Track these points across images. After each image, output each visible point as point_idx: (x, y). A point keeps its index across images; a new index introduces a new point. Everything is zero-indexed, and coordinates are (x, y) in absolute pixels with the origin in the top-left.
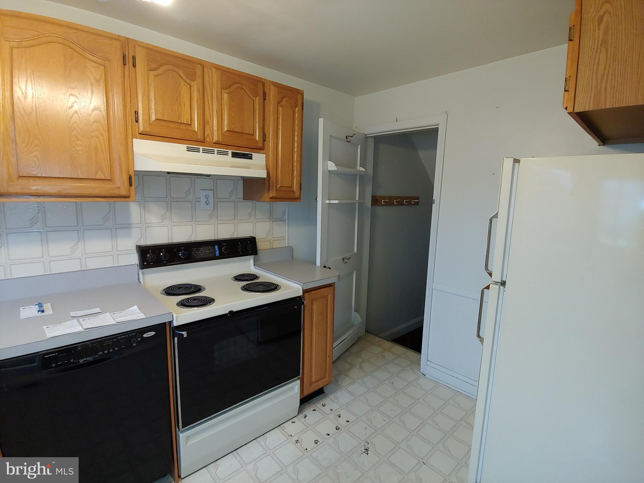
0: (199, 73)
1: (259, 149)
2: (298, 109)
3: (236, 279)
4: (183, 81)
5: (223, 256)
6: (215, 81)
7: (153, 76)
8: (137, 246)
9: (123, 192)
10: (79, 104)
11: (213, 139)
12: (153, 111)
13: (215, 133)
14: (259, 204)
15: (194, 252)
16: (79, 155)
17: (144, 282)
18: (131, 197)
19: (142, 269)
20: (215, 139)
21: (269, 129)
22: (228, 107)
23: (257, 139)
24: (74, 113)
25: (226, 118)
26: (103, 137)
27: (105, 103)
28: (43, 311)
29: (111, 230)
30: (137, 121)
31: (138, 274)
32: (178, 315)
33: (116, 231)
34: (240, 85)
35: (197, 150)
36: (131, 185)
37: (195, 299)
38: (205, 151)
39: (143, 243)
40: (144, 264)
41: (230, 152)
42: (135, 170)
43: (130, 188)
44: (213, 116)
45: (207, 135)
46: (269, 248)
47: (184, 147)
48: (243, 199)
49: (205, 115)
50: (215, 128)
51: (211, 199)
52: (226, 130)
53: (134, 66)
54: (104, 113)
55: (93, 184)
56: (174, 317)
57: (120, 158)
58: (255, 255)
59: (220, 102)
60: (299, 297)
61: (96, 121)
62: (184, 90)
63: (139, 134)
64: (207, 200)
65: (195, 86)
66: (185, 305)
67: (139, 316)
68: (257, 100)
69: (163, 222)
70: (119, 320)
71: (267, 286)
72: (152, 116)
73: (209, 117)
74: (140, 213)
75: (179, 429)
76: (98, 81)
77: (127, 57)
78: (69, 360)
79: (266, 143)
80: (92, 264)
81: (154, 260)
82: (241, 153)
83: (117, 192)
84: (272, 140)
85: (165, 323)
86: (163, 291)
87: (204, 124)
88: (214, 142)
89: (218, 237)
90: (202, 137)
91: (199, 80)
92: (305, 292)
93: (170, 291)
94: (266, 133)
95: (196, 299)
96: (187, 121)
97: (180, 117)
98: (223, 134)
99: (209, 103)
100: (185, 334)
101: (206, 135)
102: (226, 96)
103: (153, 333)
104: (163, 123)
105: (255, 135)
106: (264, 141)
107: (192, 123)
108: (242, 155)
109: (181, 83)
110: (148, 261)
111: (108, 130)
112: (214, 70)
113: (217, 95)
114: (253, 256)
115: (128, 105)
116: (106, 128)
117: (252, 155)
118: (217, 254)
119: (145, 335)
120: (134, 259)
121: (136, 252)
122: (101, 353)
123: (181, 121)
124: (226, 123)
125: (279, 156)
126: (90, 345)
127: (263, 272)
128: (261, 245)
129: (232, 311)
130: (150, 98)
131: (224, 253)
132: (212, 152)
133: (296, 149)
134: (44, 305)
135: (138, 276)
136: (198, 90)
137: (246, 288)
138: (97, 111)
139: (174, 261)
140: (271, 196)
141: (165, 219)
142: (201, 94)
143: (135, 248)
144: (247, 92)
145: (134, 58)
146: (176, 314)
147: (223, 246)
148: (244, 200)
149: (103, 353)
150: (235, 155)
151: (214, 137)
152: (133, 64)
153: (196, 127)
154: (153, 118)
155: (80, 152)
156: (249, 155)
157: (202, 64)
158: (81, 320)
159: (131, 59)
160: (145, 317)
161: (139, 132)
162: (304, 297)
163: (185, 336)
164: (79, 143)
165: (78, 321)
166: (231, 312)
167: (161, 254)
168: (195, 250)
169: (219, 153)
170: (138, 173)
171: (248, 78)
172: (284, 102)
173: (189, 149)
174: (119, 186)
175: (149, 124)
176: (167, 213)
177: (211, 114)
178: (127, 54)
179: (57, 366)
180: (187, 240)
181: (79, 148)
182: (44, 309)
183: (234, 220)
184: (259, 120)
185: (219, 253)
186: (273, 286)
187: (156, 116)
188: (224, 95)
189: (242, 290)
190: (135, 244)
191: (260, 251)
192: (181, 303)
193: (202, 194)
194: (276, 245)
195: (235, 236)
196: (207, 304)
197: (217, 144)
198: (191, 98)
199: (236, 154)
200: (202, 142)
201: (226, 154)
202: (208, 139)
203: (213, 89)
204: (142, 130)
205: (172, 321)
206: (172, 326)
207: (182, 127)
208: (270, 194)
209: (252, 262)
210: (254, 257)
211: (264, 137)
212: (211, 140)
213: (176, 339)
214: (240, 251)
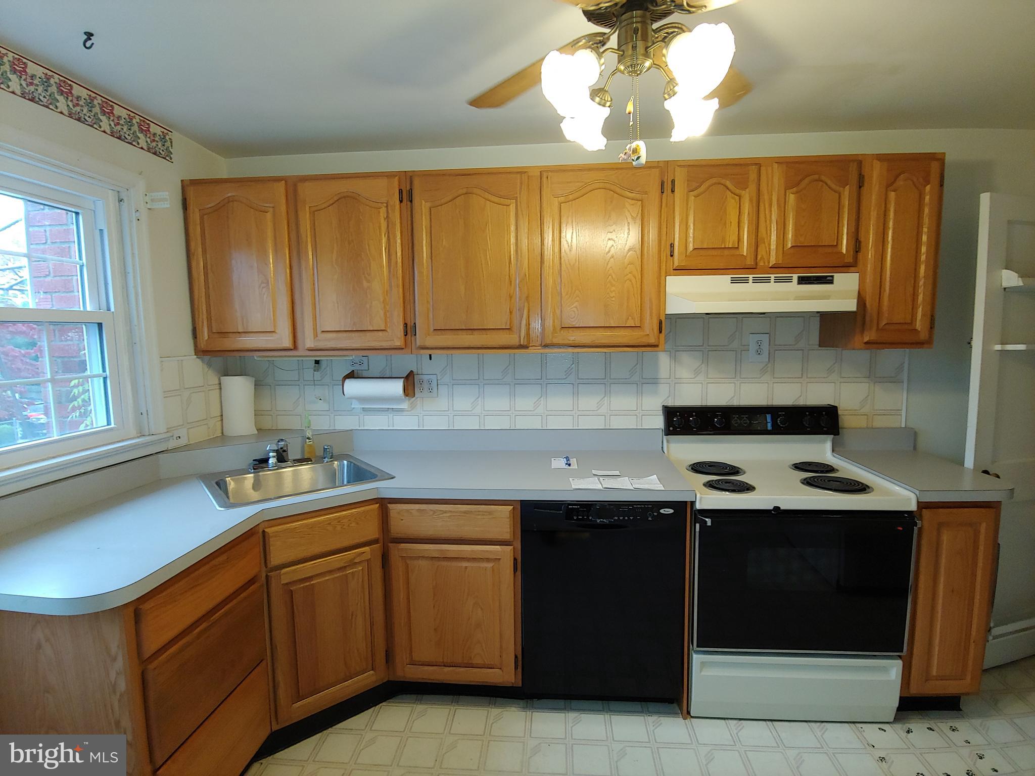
0: (753, 176)
1: (845, 267)
2: (930, 189)
3: (796, 467)
4: (730, 193)
5: (777, 430)
6: (776, 181)
7: (693, 198)
8: (663, 406)
9: (652, 341)
10: (615, 248)
11: (769, 263)
12: (691, 240)
13: (773, 253)
14: (846, 353)
15: (735, 421)
16: (613, 302)
17: (668, 452)
18: (660, 346)
19: (667, 435)
20: (773, 261)
21: (868, 232)
22: (795, 214)
23: (844, 251)
24: (610, 258)
25: (790, 229)
26: (636, 279)
27: (640, 243)
28: (569, 465)
29: (637, 385)
30: (672, 256)
31: (662, 442)
32: (703, 496)
33: (642, 386)
34: (816, 177)
35: (746, 281)
36: (661, 332)
37: (727, 482)
38: (756, 281)
39: (670, 403)
40: (669, 430)
41: (795, 277)
42: (666, 313)
43: (659, 336)
44: (771, 229)
45: (761, 258)
46: (865, 426)
47: (727, 278)
48: (818, 346)
49: (759, 230)
50: (773, 247)
51: (765, 347)
52: (790, 246)
53: (673, 191)
54: (639, 252)
55: (622, 332)
56: (697, 497)
57: (650, 300)
58: (834, 435)
59: (783, 209)
60: (910, 513)
61: (630, 263)
62: (732, 203)
63: (674, 270)
64: (758, 348)
65: (746, 195)
66: (713, 486)
67: (657, 487)
68: (846, 193)
69: (697, 378)
70: (637, 486)
71: (847, 483)
72: (689, 245)
73: (764, 233)
74: (670, 364)
75: (693, 646)
76: (634, 219)
77: (665, 184)
78: (588, 517)
79: (860, 255)
80: (617, 423)
81: (681, 426)
82: (814, 277)
83: (645, 341)
84: (873, 249)
85: (686, 502)
86: (689, 466)
87: (756, 242)
88: (770, 265)
89: (772, 403)
90: (753, 261)
91: (752, 187)
92: (922, 505)
93: (698, 468)
94: (862, 239)
95: (730, 483)
96: (733, 244)
97: (724, 241)
98: (785, 252)
99: (765, 214)
100: (709, 522)
101: (758, 259)
102: (792, 198)
103: (671, 511)
104: (702, 252)
105: (840, 246)
106: (857, 252)
107: (740, 245)
108: (815, 279)
109: (728, 196)
110: (674, 425)
111: (641, 270)
112: (776, 166)
113: (778, 200)
114: (832, 436)
115: (664, 238)
116: (639, 269)
117: (832, 277)
118: (769, 427)
119: (662, 511)
120: (659, 422)
121: (662, 414)
122: (616, 518)
123: (725, 246)
124: (790, 236)
125: (886, 274)
126: (608, 507)
127: (846, 464)
128: (846, 420)
129: (779, 508)
130: (689, 224)
131: (779, 425)
132: (767, 280)
133: (923, 258)
134: (571, 460)
135: (662, 444)
136: (751, 200)
137: (810, 481)
138: (632, 252)
139: (706, 430)
140: (866, 339)
141: (699, 373)
142: (754, 205)
143: (661, 409)
144: (829, 182)
145: (673, 182)
146: (701, 494)
147: (780, 415)
148: (820, 346)
149: (619, 518)
150: (802, 281)
151: (771, 259)
152: (672, 190)
153: (745, 249)
154: (691, 248)
155: (613, 299)
156: (828, 278)
157: (758, 164)
158: (601, 479)
159: (670, 183)
160: (663, 489)
161: (674, 268)
162: (921, 515)
163: (709, 523)
164: (613, 288)
165: (599, 479)
166: (777, 509)
167: (691, 419)
168: (736, 419)
169: (777, 280)
170: (670, 317)
171: (831, 162)
172: (900, 182)
173: (734, 281)
174: (648, 333)
175: (686, 257)
176: (703, 365)
177: (768, 228)
178: (665, 181)
179: (578, 519)
180: (727, 403)
181: (613, 294)
182: (571, 463)
183: (801, 378)
184: (848, 221)
185: (772, 426)
186: (858, 485)
187: (694, 246)
188: (789, 197)
189: (803, 483)
190: (662, 403)
191: (844, 430)
192: (709, 483)
193: (752, 340)
194: (879, 422)
195: (802, 402)
196: (744, 491)
197: (776, 268)
198: (740, 213)
199: (806, 279)
200: (752, 269)
201: (789, 280)
202: (762, 264)
203: (773, 193)
204: (677, 265)
205: (695, 502)
206: (694, 509)
207: (726, 252)
208: (865, 337)
209: (828, 445)
210: (833, 438)
211: (857, 245)
212: (766, 264)
213: (698, 526)
214: (807, 426)
